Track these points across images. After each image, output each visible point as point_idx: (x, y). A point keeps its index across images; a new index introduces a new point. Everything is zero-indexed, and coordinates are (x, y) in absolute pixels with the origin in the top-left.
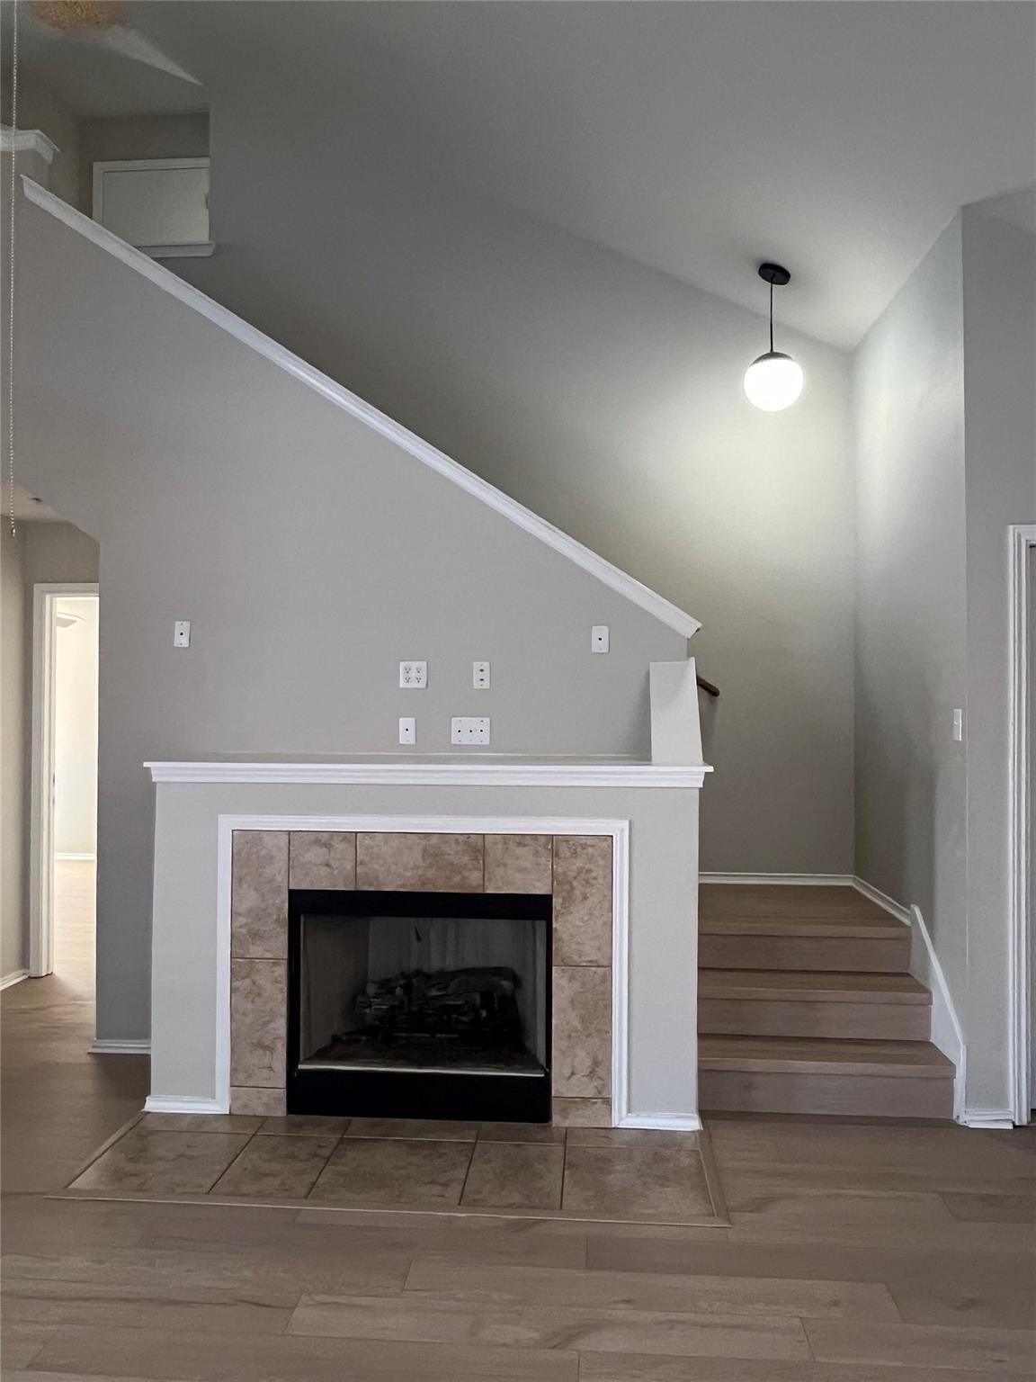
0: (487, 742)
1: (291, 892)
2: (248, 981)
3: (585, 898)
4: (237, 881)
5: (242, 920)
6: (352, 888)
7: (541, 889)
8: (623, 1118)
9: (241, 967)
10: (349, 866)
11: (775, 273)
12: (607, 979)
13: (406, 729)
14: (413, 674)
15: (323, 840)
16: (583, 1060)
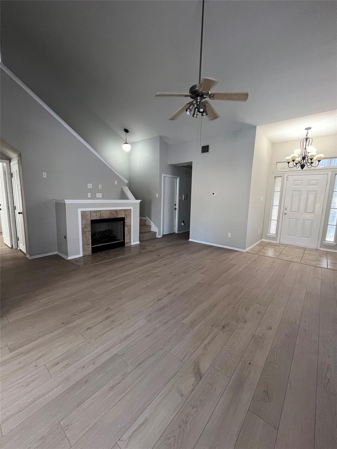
0: (101, 197)
1: (91, 220)
2: (85, 235)
3: (128, 217)
4: (82, 219)
5: (83, 226)
6: (100, 219)
7: (124, 217)
8: (132, 244)
9: (83, 233)
10: (99, 215)
11: (126, 131)
12: (131, 227)
13: (89, 195)
14: (90, 186)
15: (95, 212)
16: (128, 237)
